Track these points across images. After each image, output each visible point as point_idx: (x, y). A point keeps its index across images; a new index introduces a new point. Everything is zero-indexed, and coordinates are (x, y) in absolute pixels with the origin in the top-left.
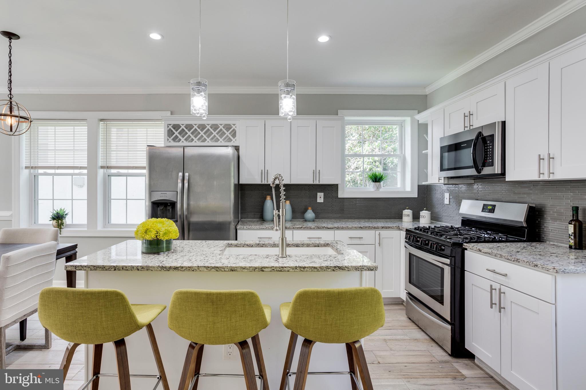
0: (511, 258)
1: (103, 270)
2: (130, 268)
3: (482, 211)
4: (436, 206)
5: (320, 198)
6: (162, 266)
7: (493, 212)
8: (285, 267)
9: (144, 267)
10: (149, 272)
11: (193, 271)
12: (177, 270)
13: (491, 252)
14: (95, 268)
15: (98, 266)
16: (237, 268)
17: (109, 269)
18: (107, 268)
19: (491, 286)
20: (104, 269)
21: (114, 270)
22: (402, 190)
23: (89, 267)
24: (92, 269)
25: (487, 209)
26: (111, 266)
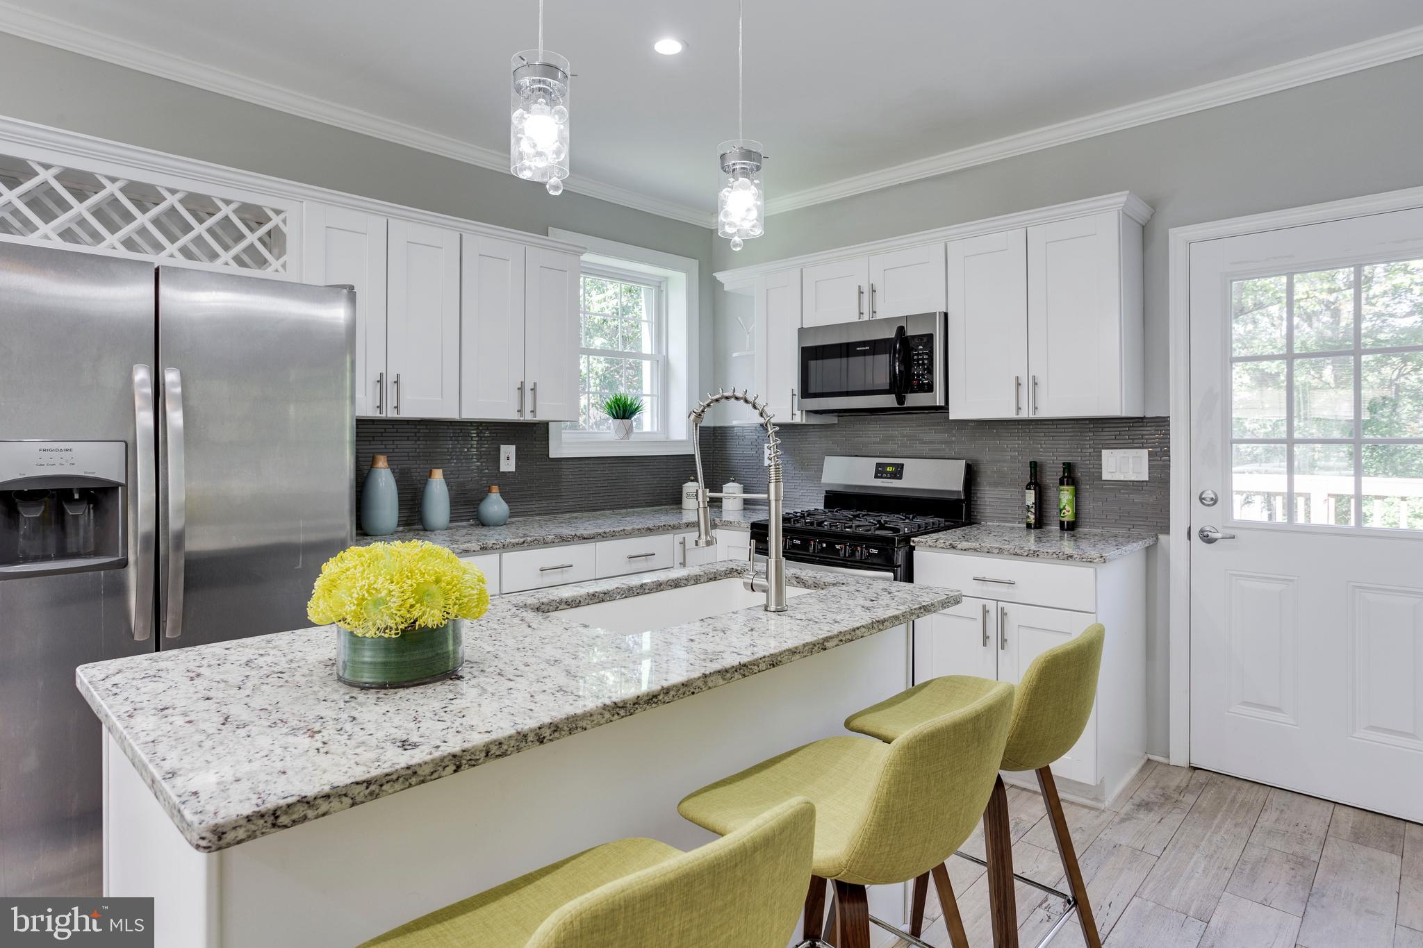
0: (1022, 551)
1: (410, 786)
2: (513, 743)
3: (876, 477)
4: (741, 473)
5: (508, 458)
6: (615, 703)
7: (900, 478)
8: (858, 628)
9: (560, 726)
10: (579, 736)
11: (693, 693)
12: (654, 705)
13: (979, 546)
14: (372, 787)
15: (387, 775)
16: (782, 656)
17: (432, 773)
18: (427, 770)
19: (984, 606)
20: (414, 780)
21: (455, 771)
22: (661, 437)
23: (345, 795)
24: (358, 799)
25: (887, 473)
26: (442, 759)
